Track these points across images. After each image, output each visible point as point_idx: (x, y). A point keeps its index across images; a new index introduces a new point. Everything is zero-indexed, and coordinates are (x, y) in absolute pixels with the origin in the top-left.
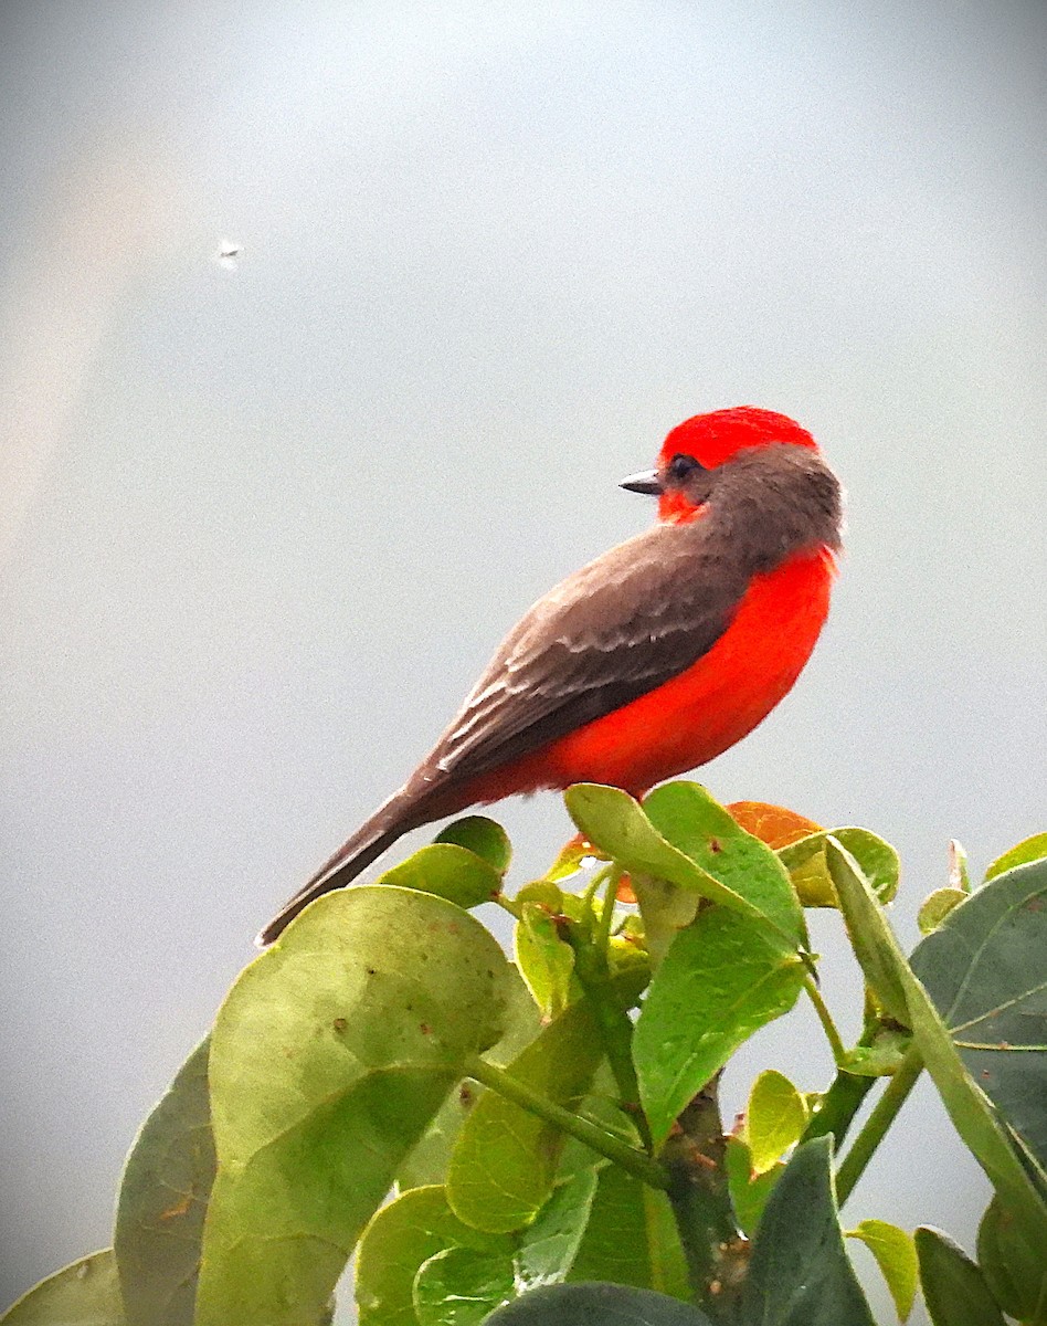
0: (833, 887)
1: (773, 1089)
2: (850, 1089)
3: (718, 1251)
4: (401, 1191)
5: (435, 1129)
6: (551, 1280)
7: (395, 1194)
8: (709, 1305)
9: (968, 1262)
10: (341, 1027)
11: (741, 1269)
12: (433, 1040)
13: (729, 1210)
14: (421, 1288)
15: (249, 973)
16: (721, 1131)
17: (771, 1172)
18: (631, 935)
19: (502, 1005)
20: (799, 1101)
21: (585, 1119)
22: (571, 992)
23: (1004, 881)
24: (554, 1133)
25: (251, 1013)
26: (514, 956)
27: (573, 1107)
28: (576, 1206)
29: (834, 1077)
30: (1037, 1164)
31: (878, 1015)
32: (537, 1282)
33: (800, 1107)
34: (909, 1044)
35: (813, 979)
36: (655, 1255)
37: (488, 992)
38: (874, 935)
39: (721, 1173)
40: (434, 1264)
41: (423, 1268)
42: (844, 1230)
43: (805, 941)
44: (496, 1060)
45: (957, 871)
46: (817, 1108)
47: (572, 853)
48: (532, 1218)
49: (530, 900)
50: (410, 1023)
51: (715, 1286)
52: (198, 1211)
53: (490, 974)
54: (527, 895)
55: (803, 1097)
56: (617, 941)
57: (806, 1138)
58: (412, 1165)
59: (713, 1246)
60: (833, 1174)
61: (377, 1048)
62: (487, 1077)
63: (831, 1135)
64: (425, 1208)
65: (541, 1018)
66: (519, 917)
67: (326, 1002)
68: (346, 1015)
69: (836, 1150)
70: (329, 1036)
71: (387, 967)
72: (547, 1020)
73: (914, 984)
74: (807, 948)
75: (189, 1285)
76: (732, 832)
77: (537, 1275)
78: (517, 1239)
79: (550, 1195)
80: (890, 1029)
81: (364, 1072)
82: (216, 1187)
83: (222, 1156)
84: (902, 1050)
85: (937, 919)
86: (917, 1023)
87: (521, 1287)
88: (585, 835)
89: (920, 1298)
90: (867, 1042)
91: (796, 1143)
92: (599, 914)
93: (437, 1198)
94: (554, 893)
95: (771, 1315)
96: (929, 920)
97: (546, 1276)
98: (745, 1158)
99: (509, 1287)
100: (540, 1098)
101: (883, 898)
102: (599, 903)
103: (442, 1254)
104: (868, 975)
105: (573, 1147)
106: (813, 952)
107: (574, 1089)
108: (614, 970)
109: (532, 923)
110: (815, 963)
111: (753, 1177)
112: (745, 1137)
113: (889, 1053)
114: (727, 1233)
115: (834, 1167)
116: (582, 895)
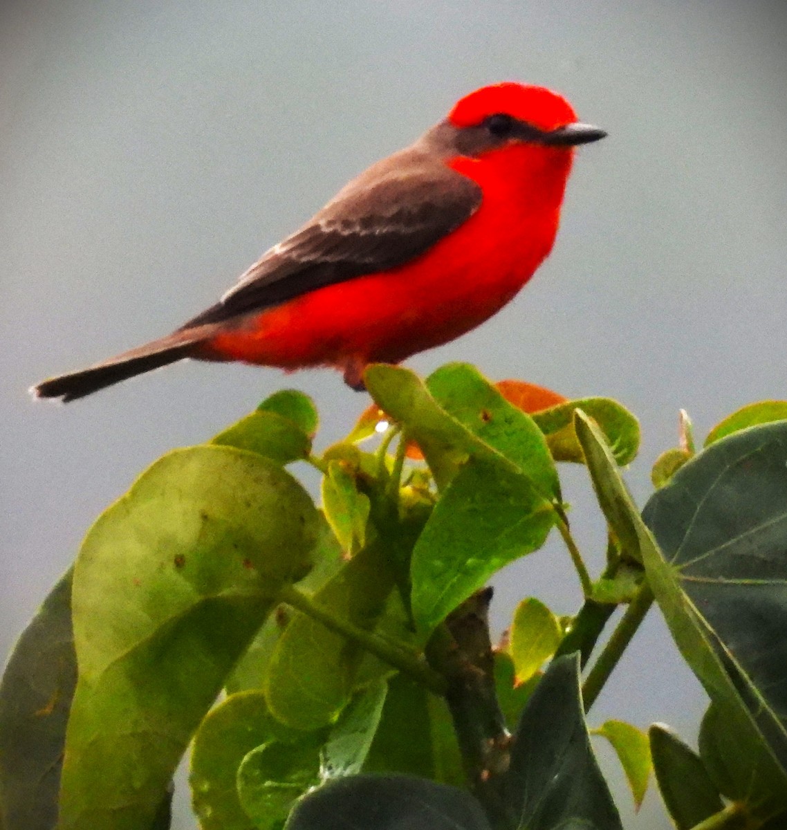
0: (582, 450)
1: (534, 613)
2: (594, 614)
3: (488, 745)
4: (228, 694)
5: (256, 645)
6: (347, 772)
7: (224, 697)
8: (480, 790)
9: (691, 755)
10: (179, 562)
11: (507, 759)
12: (253, 573)
13: (496, 711)
14: (243, 774)
15: (104, 517)
16: (490, 647)
17: (532, 680)
18: (417, 486)
19: (312, 543)
20: (553, 622)
21: (379, 636)
22: (368, 533)
23: (721, 445)
24: (353, 650)
25: (107, 551)
26: (321, 504)
27: (369, 628)
28: (370, 710)
29: (582, 603)
30: (746, 676)
31: (619, 553)
32: (338, 772)
33: (554, 628)
34: (642, 578)
35: (565, 526)
36: (437, 747)
37: (300, 534)
38: (613, 491)
39: (489, 681)
40: (256, 755)
41: (246, 758)
42: (589, 729)
43: (557, 493)
44: (307, 589)
45: (684, 436)
46: (568, 630)
47: (369, 420)
48: (335, 717)
49: (335, 458)
50: (237, 558)
51: (485, 774)
52: (63, 711)
53: (302, 520)
54: (333, 455)
55: (557, 619)
56: (406, 491)
57: (559, 653)
58: (238, 674)
59: (484, 741)
60: (581, 684)
61: (208, 578)
62: (300, 603)
63: (579, 654)
64: (248, 709)
65: (343, 553)
66: (326, 472)
67: (166, 541)
68: (184, 552)
69: (583, 664)
70: (170, 569)
71: (217, 512)
72: (349, 556)
73: (645, 532)
74: (560, 499)
75: (55, 771)
76: (499, 404)
77: (337, 766)
78: (322, 736)
79: (349, 700)
80: (629, 565)
81: (197, 599)
82: (77, 692)
83: (82, 667)
84: (638, 582)
85: (667, 476)
86: (648, 562)
87: (325, 774)
88: (379, 404)
89: (653, 783)
90: (610, 574)
91: (550, 657)
92: (391, 469)
93: (258, 701)
94: (354, 453)
95: (530, 798)
96: (661, 476)
97: (345, 769)
98: (509, 670)
99: (315, 777)
100: (342, 620)
101: (621, 462)
102: (391, 460)
103: (262, 747)
104: (611, 521)
105: (369, 661)
106: (564, 503)
107: (370, 612)
108: (403, 514)
109: (336, 478)
110: (566, 512)
111: (516, 686)
112: (510, 651)
113: (627, 585)
114: (495, 731)
115: (582, 679)
116: (376, 454)
